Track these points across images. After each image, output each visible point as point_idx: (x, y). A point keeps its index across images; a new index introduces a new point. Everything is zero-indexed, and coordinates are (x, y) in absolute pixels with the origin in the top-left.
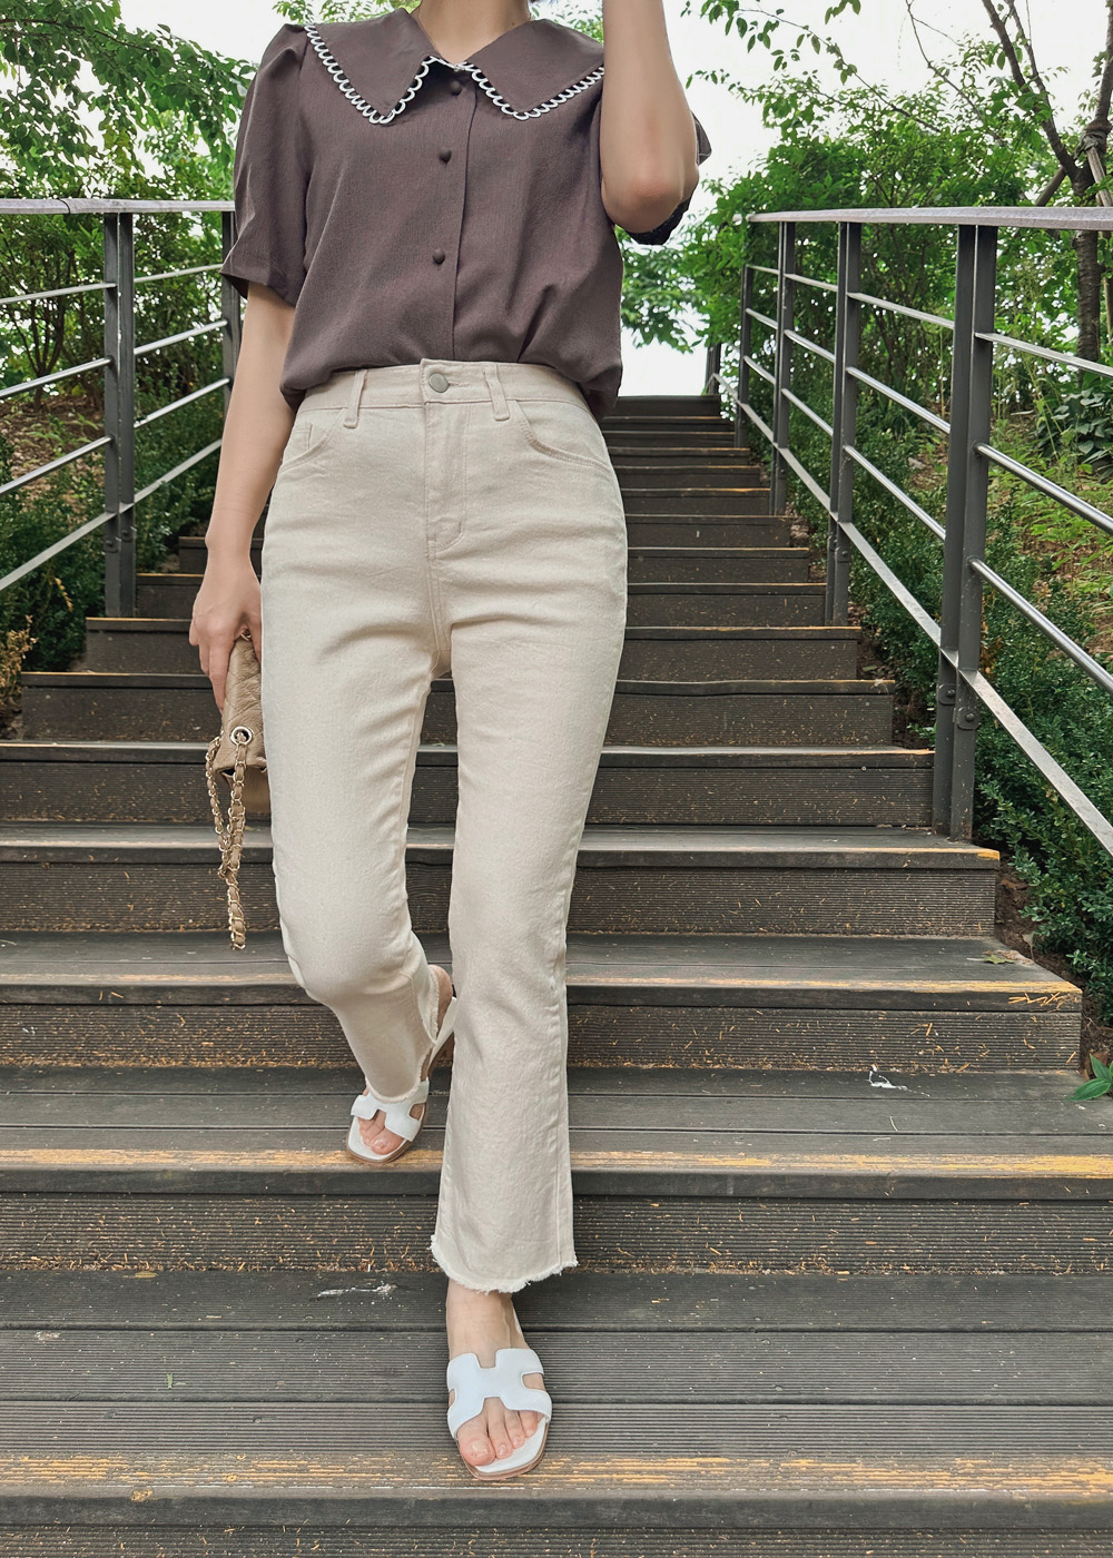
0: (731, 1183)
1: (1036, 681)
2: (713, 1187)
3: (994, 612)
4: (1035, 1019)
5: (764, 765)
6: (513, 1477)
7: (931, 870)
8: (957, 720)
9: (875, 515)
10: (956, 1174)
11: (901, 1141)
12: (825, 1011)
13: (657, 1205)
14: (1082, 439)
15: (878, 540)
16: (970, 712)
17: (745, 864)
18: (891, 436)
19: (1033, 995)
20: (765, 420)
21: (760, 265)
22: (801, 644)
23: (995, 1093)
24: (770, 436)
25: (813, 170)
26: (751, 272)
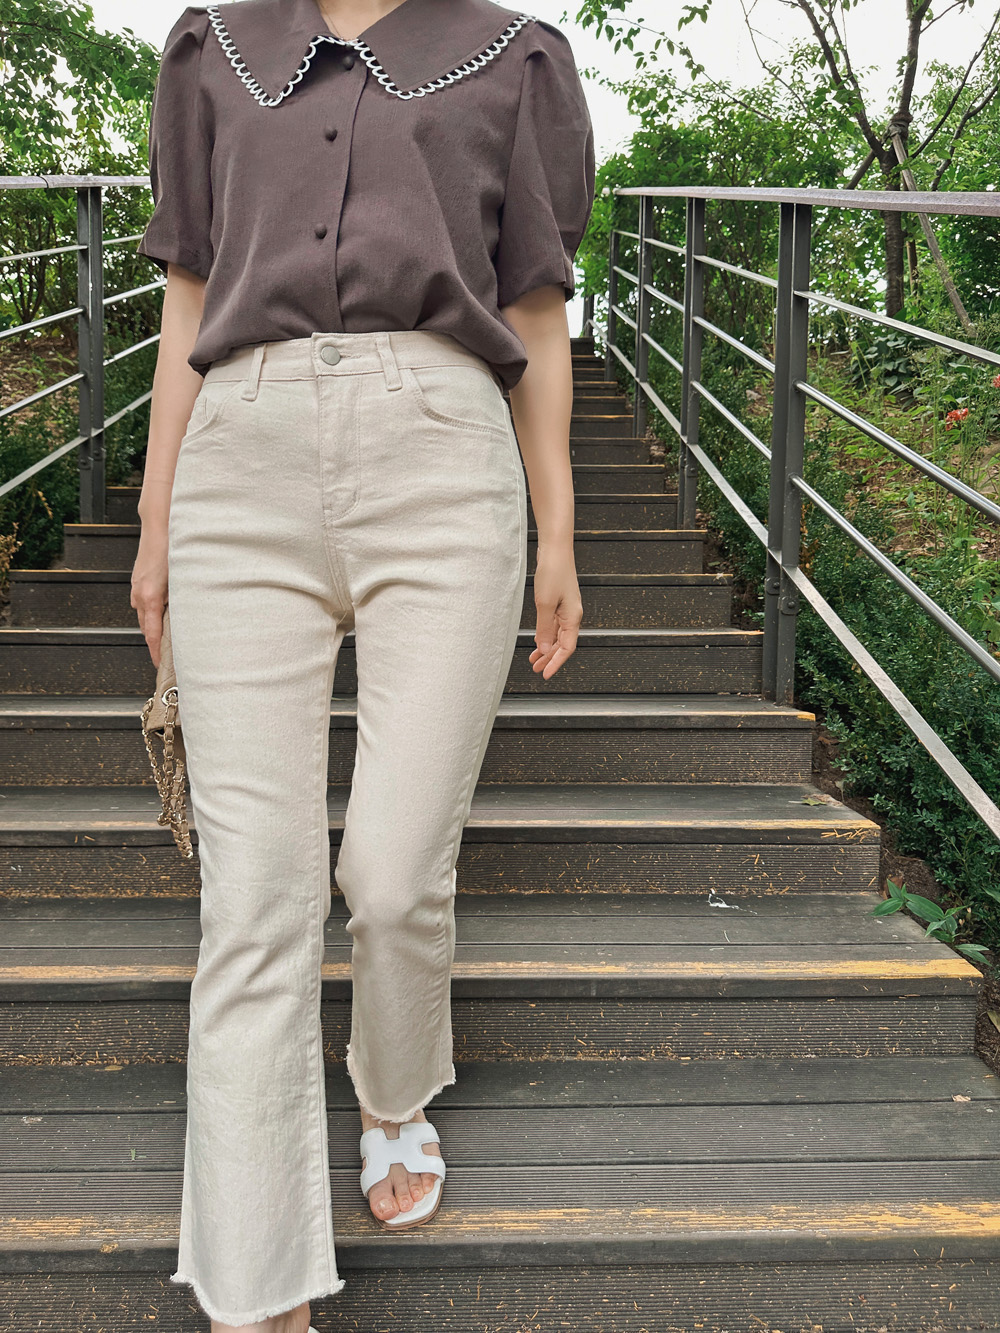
0: (594, 986)
1: (847, 575)
2: (579, 990)
3: (814, 518)
4: (842, 850)
5: (626, 644)
6: (414, 1227)
7: (760, 729)
8: (781, 607)
9: (718, 438)
10: (776, 977)
11: (732, 951)
12: (672, 845)
13: (533, 1005)
14: (888, 374)
15: (721, 458)
16: (790, 600)
17: (609, 726)
18: (731, 372)
19: (841, 831)
20: (629, 359)
21: (625, 230)
22: (657, 544)
23: (810, 911)
24: (633, 371)
25: (668, 152)
26: (618, 236)
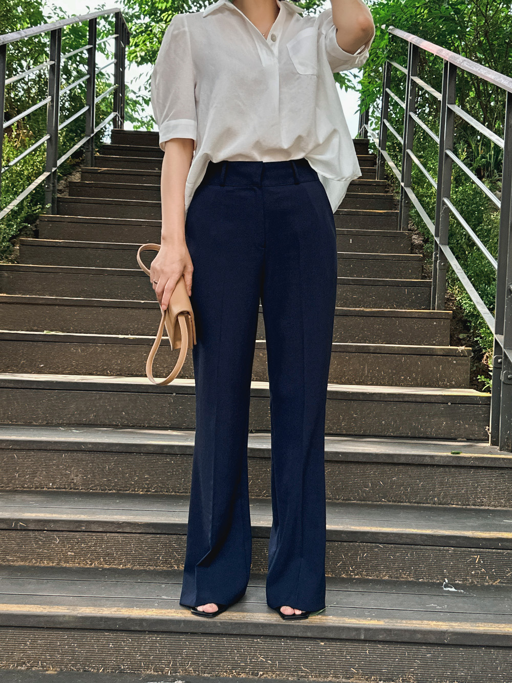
0: (363, 633)
7: (485, 467)
10: (483, 632)
12: (419, 547)
13: (323, 644)
